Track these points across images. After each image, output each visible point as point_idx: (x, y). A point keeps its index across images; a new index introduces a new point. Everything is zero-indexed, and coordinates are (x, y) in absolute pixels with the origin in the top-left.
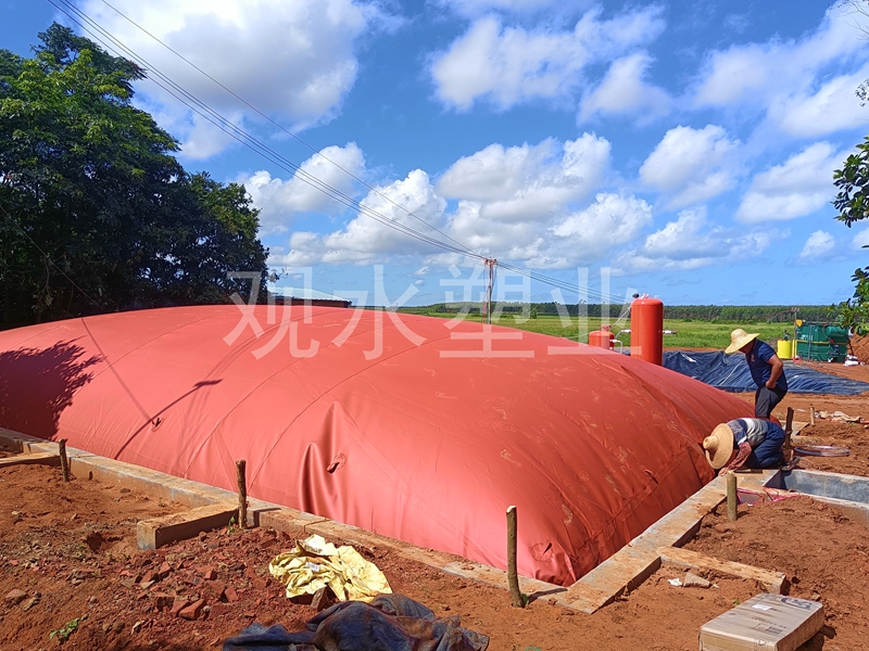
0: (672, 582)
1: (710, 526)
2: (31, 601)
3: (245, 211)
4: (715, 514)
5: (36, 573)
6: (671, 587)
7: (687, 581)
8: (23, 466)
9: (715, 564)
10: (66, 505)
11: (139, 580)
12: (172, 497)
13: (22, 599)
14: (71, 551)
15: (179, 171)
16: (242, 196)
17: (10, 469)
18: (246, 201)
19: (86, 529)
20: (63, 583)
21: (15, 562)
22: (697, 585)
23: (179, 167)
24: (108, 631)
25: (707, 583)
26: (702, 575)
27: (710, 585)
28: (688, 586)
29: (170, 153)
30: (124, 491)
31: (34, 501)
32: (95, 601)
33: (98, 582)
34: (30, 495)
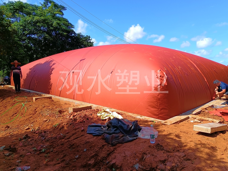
0: (191, 121)
1: (204, 112)
2: (48, 121)
3: (90, 42)
4: (206, 109)
5: (49, 116)
6: (191, 122)
7: (195, 121)
8: (43, 98)
9: (203, 118)
10: (53, 105)
11: (70, 117)
12: (76, 104)
13: (46, 121)
14: (55, 113)
15: (75, 33)
16: (89, 38)
17: (41, 99)
18: (90, 40)
19: (58, 109)
20: (54, 118)
21: (44, 114)
22: (197, 122)
23: (74, 32)
24: (64, 125)
25: (200, 121)
26: (199, 120)
27: (201, 122)
28: (195, 122)
29: (72, 29)
30: (65, 103)
31: (47, 104)
32: (61, 120)
33: (62, 118)
34: (45, 103)
